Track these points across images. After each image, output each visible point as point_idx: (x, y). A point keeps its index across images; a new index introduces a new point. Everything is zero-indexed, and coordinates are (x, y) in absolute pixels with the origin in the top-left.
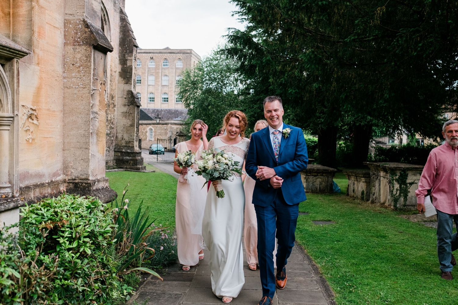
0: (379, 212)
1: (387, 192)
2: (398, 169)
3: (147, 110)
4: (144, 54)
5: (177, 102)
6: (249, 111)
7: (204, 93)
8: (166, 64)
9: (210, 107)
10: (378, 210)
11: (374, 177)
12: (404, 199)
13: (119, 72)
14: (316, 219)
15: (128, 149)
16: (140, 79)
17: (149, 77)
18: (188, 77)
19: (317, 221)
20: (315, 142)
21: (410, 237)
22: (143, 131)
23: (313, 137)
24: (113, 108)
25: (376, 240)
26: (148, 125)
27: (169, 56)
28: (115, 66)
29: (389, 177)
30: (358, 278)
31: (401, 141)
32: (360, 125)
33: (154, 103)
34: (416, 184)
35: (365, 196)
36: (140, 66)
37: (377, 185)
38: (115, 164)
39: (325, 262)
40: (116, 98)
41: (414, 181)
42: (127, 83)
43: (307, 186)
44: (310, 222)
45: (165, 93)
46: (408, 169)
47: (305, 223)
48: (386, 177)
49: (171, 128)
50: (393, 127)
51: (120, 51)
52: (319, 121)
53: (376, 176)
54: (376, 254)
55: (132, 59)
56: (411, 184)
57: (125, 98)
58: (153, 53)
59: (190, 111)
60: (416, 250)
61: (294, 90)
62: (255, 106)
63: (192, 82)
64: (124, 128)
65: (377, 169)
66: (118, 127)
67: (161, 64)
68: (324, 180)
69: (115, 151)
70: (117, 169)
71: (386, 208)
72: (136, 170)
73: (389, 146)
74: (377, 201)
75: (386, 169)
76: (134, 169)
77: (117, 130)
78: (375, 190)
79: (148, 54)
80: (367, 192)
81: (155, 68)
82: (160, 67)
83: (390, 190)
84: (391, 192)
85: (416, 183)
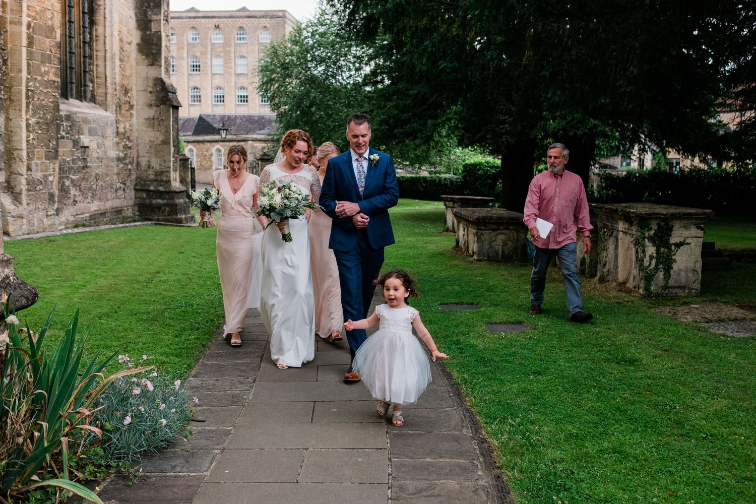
0: (617, 303)
1: (631, 262)
2: (654, 216)
3: (211, 117)
4: (203, 20)
5: (264, 103)
6: (378, 114)
7: (302, 84)
8: (242, 36)
9: (313, 109)
10: (614, 297)
11: (605, 232)
12: (665, 274)
13: (138, 44)
14: (494, 320)
15: (161, 186)
16: (198, 64)
17: (213, 60)
18: (274, 56)
19: (496, 323)
20: (497, 167)
21: (685, 363)
22: (205, 153)
23: (494, 158)
24: (127, 111)
25: (615, 371)
26: (213, 144)
27: (247, 22)
28: (128, 33)
29: (634, 233)
30: (582, 481)
31: (641, 163)
32: (576, 134)
33: (224, 105)
34: (687, 246)
35: (587, 267)
36: (197, 41)
37: (611, 247)
38: (137, 213)
39: (509, 433)
40: (134, 92)
41: (685, 240)
42: (152, 65)
43: (480, 248)
44: (480, 326)
45: (242, 88)
46: (674, 217)
47: (471, 329)
48: (630, 232)
49: (253, 147)
50: (630, 139)
51: (137, 4)
52: (503, 128)
53: (609, 230)
54: (619, 408)
55: (160, 20)
56: (679, 245)
57: (151, 92)
58: (219, 17)
59: (281, 116)
60: (705, 397)
61: (451, 63)
62: (390, 104)
63: (282, 65)
64: (151, 147)
65: (612, 217)
66: (140, 147)
67: (233, 37)
68: (511, 237)
69: (136, 190)
70: (141, 221)
71: (629, 292)
72: (176, 222)
73: (623, 171)
74: (610, 278)
75: (630, 217)
76: (171, 222)
77: (138, 150)
78: (608, 256)
79: (211, 20)
80: (591, 261)
81: (223, 44)
82: (232, 41)
83: (637, 257)
84: (640, 261)
85: (688, 244)
